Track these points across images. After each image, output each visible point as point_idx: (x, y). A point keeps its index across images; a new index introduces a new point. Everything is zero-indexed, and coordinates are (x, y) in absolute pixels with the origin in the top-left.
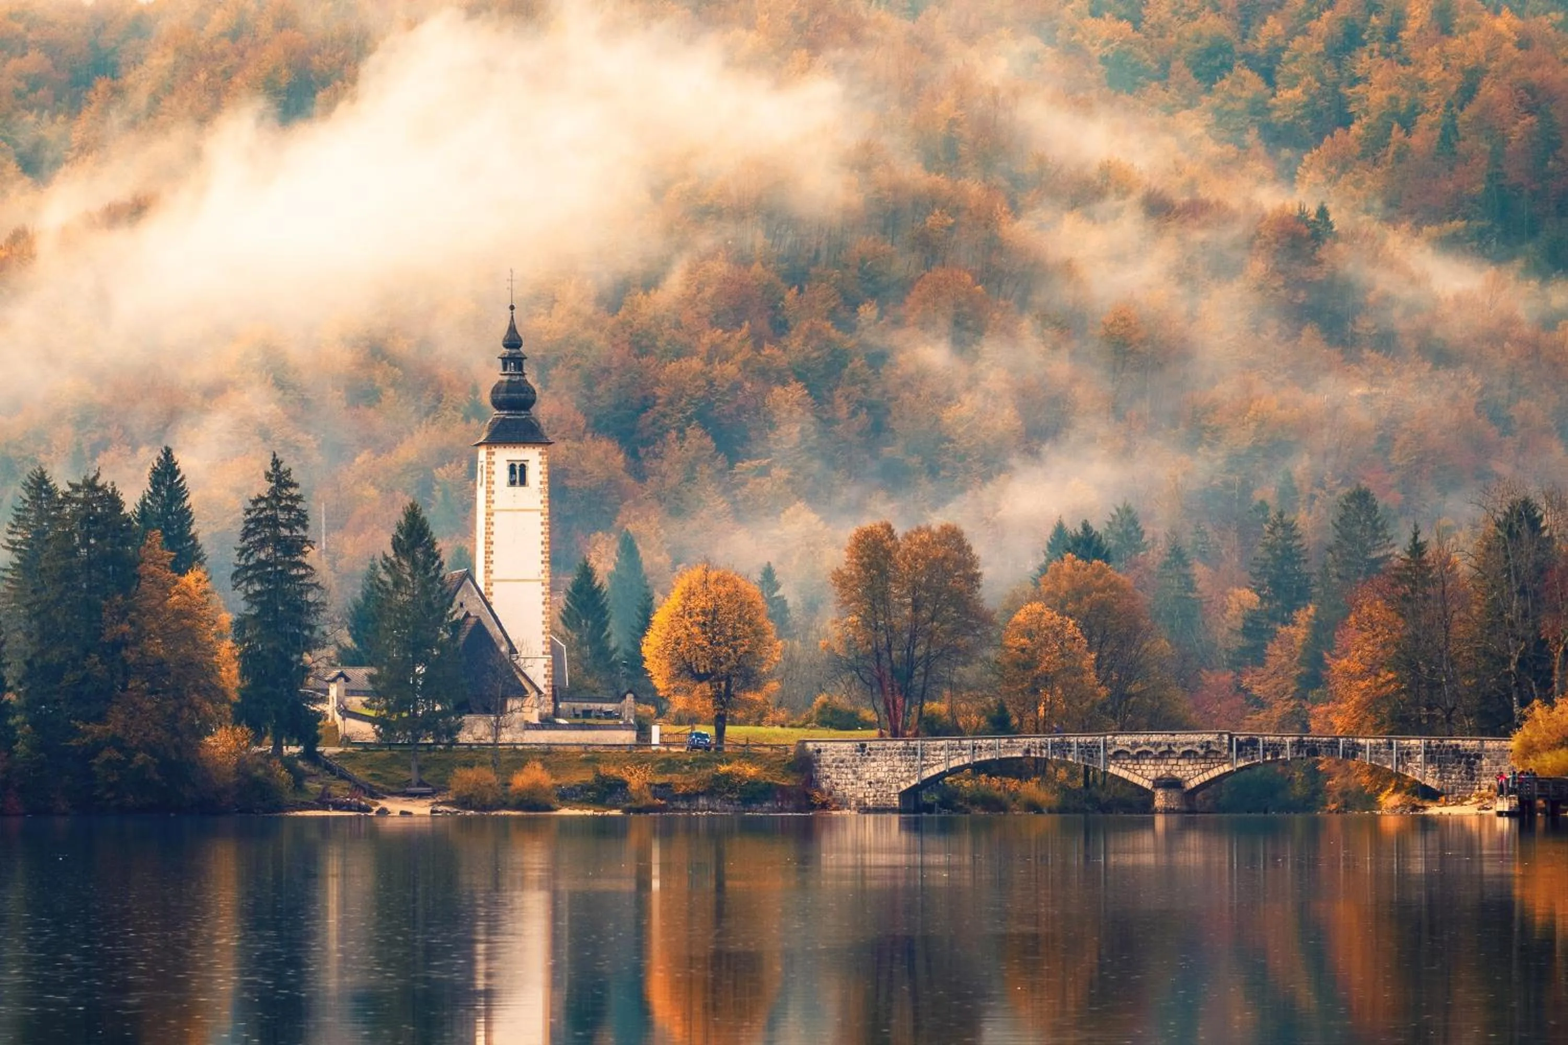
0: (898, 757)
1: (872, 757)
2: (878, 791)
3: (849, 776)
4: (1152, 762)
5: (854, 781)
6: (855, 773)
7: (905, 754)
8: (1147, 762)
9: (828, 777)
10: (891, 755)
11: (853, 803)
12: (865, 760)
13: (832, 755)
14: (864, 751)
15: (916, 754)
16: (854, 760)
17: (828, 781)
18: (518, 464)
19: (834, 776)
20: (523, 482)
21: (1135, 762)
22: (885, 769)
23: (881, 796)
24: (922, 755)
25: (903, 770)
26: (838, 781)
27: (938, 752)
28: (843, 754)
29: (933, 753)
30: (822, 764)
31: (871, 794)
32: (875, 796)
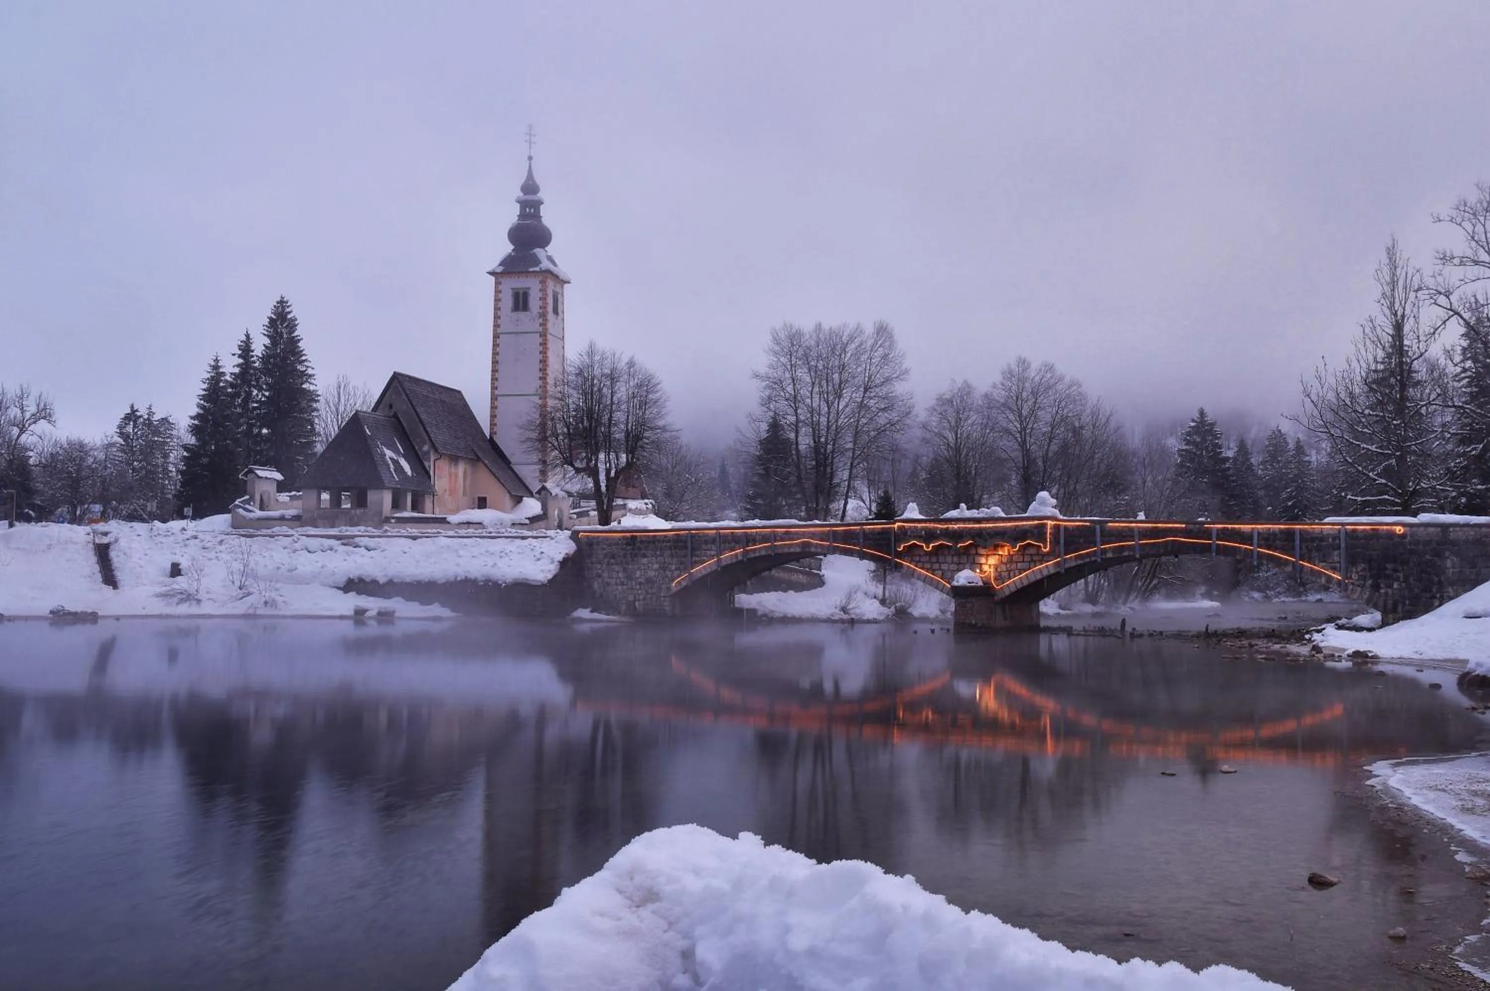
0: (669, 552)
1: (643, 551)
2: (647, 593)
3: (620, 575)
4: (955, 559)
5: (625, 581)
6: (625, 570)
7: (675, 548)
8: (949, 559)
9: (599, 576)
10: (661, 549)
11: (623, 608)
12: (636, 555)
13: (604, 549)
14: (634, 544)
15: (686, 548)
16: (625, 556)
17: (600, 580)
18: (521, 292)
19: (606, 575)
20: (526, 308)
21: (934, 559)
22: (656, 566)
23: (651, 598)
24: (693, 549)
25: (673, 567)
26: (609, 580)
27: (709, 546)
28: (614, 548)
29: (704, 547)
30: (594, 559)
31: (641, 597)
32: (644, 599)
